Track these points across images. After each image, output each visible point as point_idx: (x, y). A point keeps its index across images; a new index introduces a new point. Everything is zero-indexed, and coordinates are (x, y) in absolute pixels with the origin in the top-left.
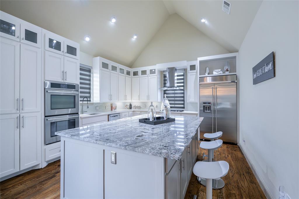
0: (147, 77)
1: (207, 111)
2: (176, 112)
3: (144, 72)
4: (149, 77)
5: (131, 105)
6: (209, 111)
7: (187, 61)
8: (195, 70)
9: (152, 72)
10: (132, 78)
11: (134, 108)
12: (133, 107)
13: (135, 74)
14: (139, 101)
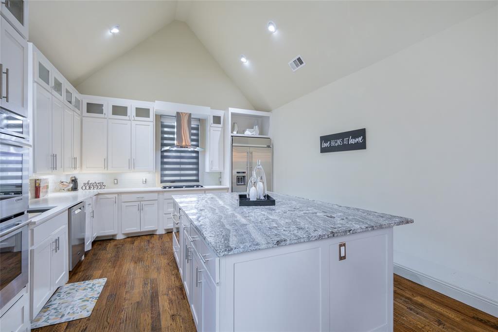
0: (130, 122)
1: (240, 183)
2: (195, 188)
3: (120, 111)
4: (134, 123)
5: (74, 181)
6: (243, 183)
7: (211, 109)
8: (220, 124)
9: (142, 113)
10: (82, 116)
11: (84, 188)
12: (80, 184)
13: (93, 108)
14: (105, 171)
